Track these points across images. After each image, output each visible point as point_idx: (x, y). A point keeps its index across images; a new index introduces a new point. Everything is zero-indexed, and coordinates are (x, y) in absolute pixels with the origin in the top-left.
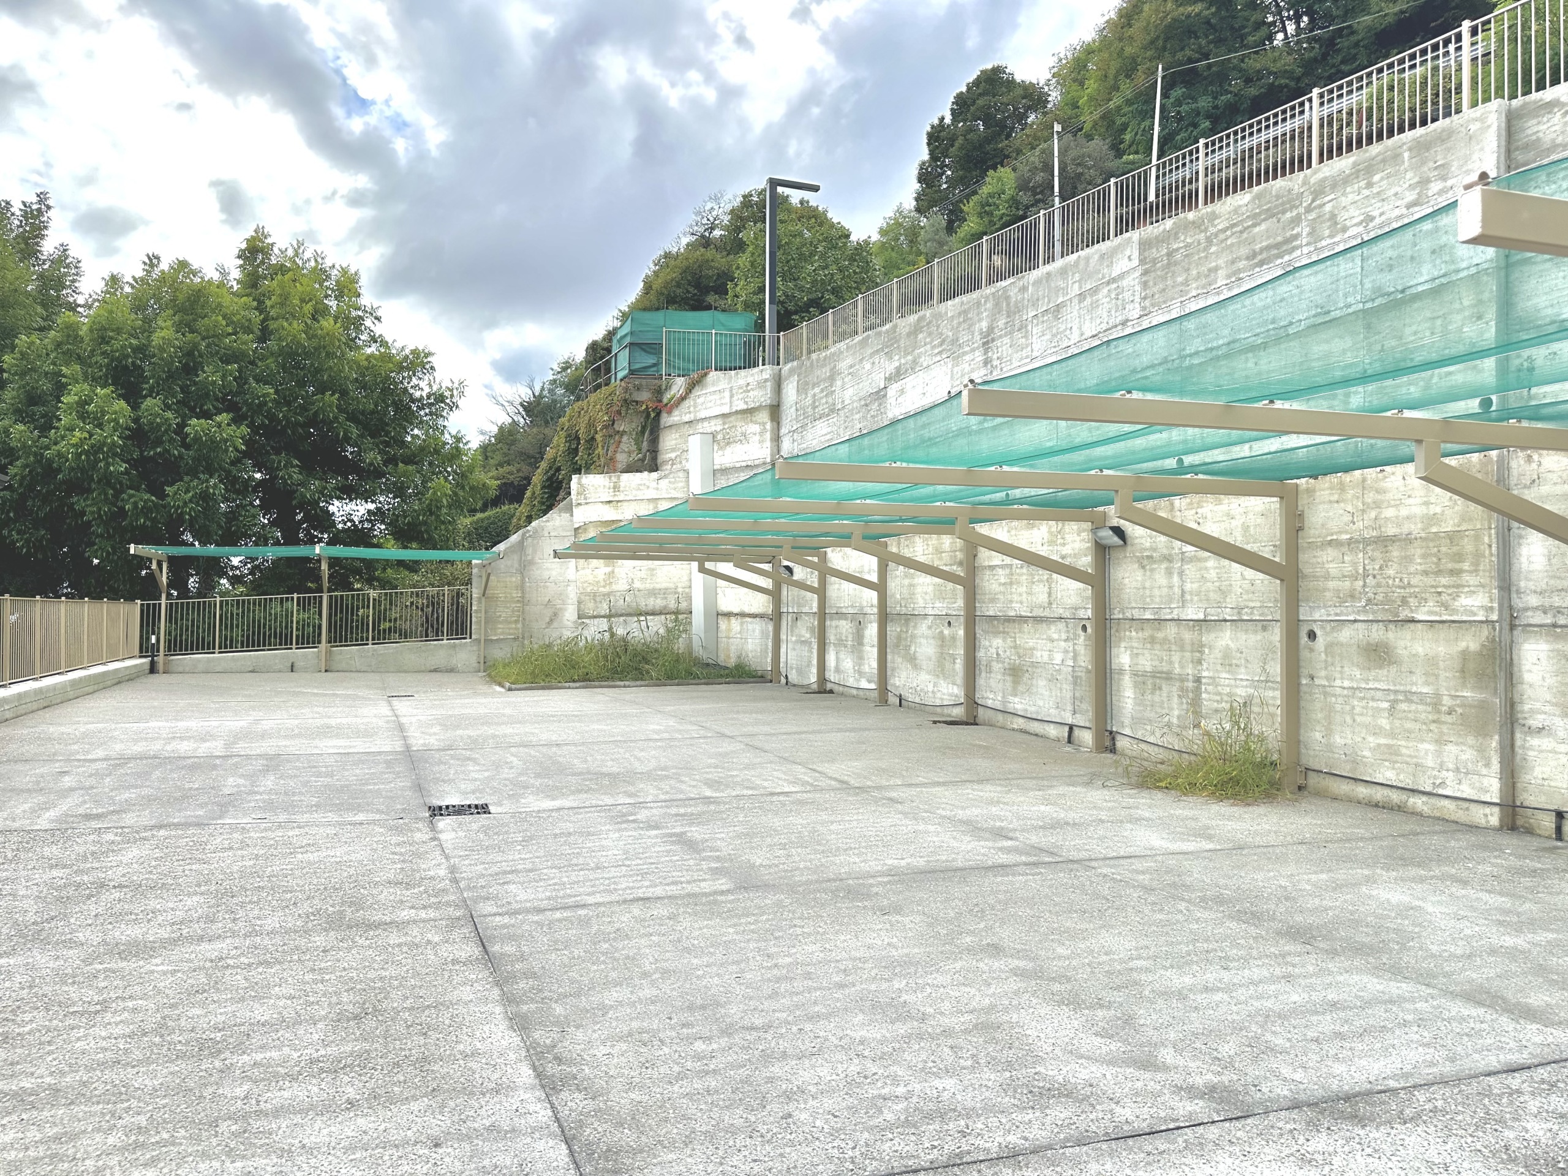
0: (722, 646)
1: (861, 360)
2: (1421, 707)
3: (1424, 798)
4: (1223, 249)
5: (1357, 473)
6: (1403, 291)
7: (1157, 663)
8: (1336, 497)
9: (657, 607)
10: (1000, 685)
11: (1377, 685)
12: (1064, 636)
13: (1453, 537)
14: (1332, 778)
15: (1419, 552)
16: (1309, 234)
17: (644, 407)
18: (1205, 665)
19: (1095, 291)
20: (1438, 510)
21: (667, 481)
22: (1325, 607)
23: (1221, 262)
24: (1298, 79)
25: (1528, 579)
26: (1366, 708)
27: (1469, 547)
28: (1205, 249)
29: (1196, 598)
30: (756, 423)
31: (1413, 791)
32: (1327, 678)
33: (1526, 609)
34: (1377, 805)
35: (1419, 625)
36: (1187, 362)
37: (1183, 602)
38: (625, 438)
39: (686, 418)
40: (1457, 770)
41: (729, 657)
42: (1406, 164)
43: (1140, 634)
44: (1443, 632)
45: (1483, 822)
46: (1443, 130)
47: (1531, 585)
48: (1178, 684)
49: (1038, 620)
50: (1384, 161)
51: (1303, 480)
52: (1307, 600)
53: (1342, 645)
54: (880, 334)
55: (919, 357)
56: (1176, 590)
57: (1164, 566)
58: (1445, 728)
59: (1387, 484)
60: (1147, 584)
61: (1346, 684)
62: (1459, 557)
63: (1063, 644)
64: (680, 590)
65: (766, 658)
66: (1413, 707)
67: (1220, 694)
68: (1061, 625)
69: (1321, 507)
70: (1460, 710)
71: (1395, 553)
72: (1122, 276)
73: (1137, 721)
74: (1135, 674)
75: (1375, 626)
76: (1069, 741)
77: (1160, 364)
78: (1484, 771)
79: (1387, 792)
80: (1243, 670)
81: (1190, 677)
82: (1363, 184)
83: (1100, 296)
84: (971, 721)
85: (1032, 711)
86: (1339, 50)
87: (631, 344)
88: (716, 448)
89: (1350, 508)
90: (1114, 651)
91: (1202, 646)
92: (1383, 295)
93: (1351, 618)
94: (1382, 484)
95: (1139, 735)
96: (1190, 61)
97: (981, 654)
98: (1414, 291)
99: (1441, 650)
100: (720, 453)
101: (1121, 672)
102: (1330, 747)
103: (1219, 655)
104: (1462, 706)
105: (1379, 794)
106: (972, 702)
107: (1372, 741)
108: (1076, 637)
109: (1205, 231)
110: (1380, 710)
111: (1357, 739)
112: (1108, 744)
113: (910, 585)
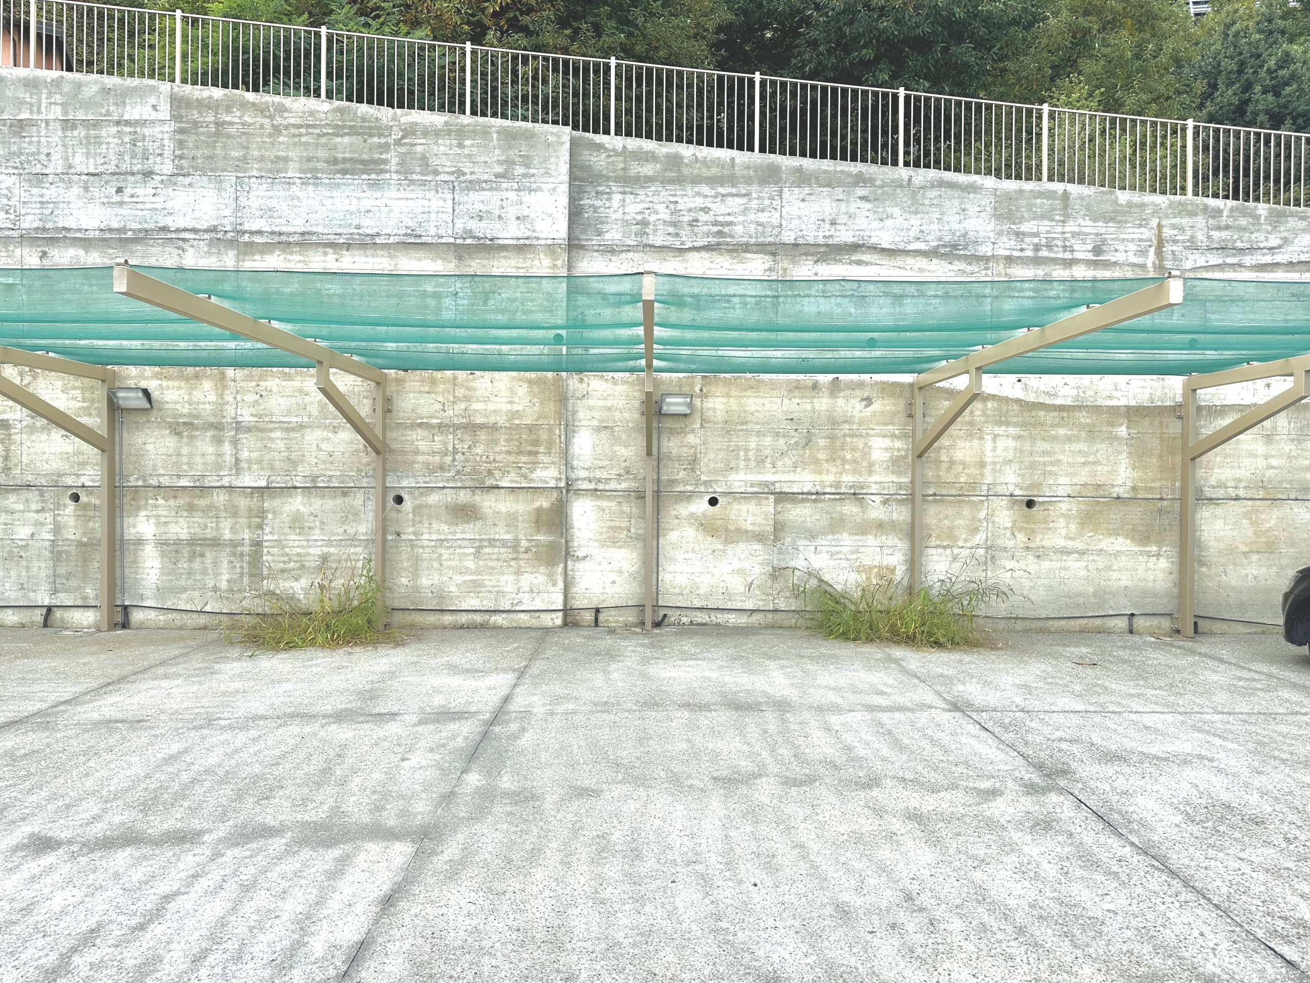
2: (502, 550)
3: (504, 615)
4: (295, 144)
5: (449, 373)
6: (491, 240)
7: (198, 530)
8: (427, 389)
11: (463, 536)
12: (34, 507)
13: (531, 428)
14: (418, 613)
15: (503, 437)
16: (398, 164)
18: (267, 529)
19: (96, 124)
20: (520, 408)
22: (414, 476)
23: (292, 154)
25: (579, 460)
26: (453, 554)
27: (544, 436)
28: (270, 136)
29: (255, 467)
31: (495, 611)
32: (415, 533)
33: (577, 480)
34: (462, 627)
35: (502, 491)
36: (246, 238)
37: (237, 470)
40: (532, 591)
42: (495, 143)
43: (172, 502)
44: (522, 496)
45: (550, 624)
46: (526, 130)
47: (581, 463)
48: (228, 550)
50: (473, 131)
51: (392, 371)
52: (395, 471)
53: (430, 506)
56: (228, 458)
57: (209, 434)
58: (522, 563)
59: (477, 384)
60: (185, 451)
61: (434, 537)
62: (536, 443)
63: (33, 516)
66: (496, 550)
67: (287, 555)
68: (33, 495)
69: (411, 395)
71: (482, 436)
72: (143, 123)
73: (161, 591)
74: (162, 544)
75: (463, 491)
76: (45, 625)
77: (206, 231)
78: (552, 589)
79: (471, 616)
80: (317, 531)
81: (247, 542)
82: (455, 142)
83: (103, 133)
89: (440, 399)
90: (128, 521)
91: (263, 512)
92: (474, 238)
93: (441, 485)
94: (471, 384)
95: (169, 604)
98: (501, 242)
99: (519, 507)
101: (139, 542)
102: (417, 589)
103: (287, 520)
104: (536, 546)
105: (463, 619)
107: (459, 579)
108: (58, 506)
109: (271, 117)
110: (467, 555)
111: (445, 579)
112: (119, 619)
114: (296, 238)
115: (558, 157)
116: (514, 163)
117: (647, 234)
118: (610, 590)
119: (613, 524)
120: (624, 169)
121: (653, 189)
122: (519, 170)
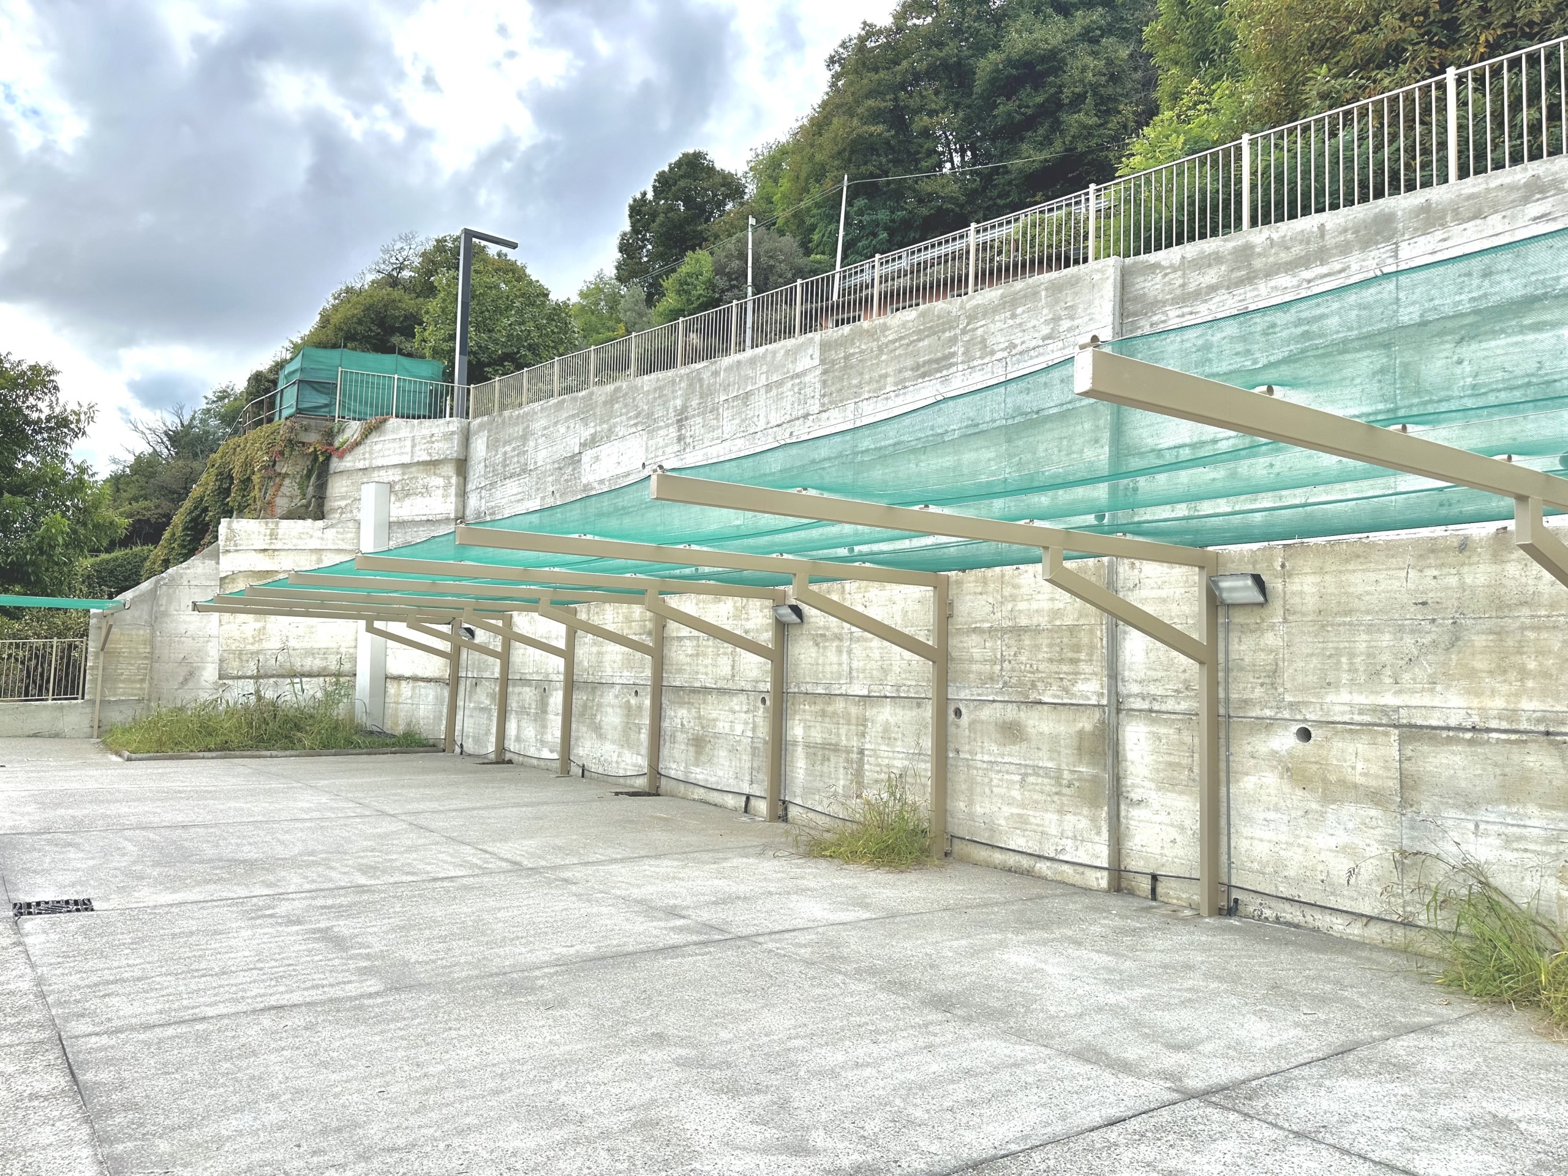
0: (389, 712)
1: (556, 423)
2: (1046, 781)
3: (1049, 864)
4: (892, 359)
5: (998, 569)
6: (1037, 412)
7: (827, 735)
8: (979, 589)
9: (315, 669)
10: (683, 756)
11: (1011, 760)
12: (745, 708)
13: (1073, 630)
14: (974, 845)
15: (1046, 642)
16: (963, 354)
17: (311, 449)
18: (868, 738)
19: (780, 384)
20: (1061, 605)
21: (334, 530)
22: (970, 688)
23: (889, 370)
24: (962, 206)
25: (1130, 670)
26: (1001, 780)
27: (1085, 640)
28: (876, 357)
29: (861, 676)
30: (439, 476)
31: (1039, 856)
32: (971, 752)
33: (1129, 696)
34: (1010, 870)
35: (1045, 707)
37: (851, 678)
38: (287, 482)
39: (360, 465)
40: (1075, 837)
41: (396, 724)
42: (1043, 301)
43: (813, 708)
44: (1065, 714)
45: (1094, 884)
46: (1073, 276)
47: (1133, 675)
48: (844, 755)
49: (722, 691)
50: (1025, 296)
51: (954, 573)
52: (955, 681)
53: (983, 723)
54: (575, 399)
55: (615, 426)
56: (845, 667)
57: (835, 644)
58: (1065, 799)
59: (1022, 580)
60: (820, 661)
61: (986, 758)
62: (1077, 648)
63: (744, 716)
64: (343, 650)
65: (439, 725)
66: (1040, 780)
67: (879, 765)
68: (742, 698)
69: (968, 597)
70: (1077, 784)
71: (1027, 641)
72: (804, 373)
73: (808, 791)
74: (807, 746)
75: (1010, 706)
76: (746, 811)
78: (1097, 839)
79: (1018, 857)
81: (855, 749)
82: (1008, 314)
83: (785, 388)
84: (654, 792)
85: (712, 781)
86: (995, 186)
87: (300, 381)
88: (393, 498)
89: (991, 600)
90: (789, 723)
91: (866, 720)
93: (991, 698)
94: (1017, 581)
95: (810, 805)
96: (872, 175)
97: (666, 724)
98: (1046, 413)
99: (1062, 729)
100: (398, 504)
101: (795, 743)
102: (972, 816)
103: (880, 729)
104: (1078, 780)
105: (1012, 860)
106: (655, 772)
107: (1007, 810)
108: (756, 709)
109: (878, 340)
110: (1013, 782)
111: (995, 809)
112: (780, 813)
113: (599, 653)
115: (1102, 297)
116: (1060, 319)
118: (1170, 852)
119: (1171, 759)
120: (1183, 285)
121: (1217, 299)
122: (1065, 324)
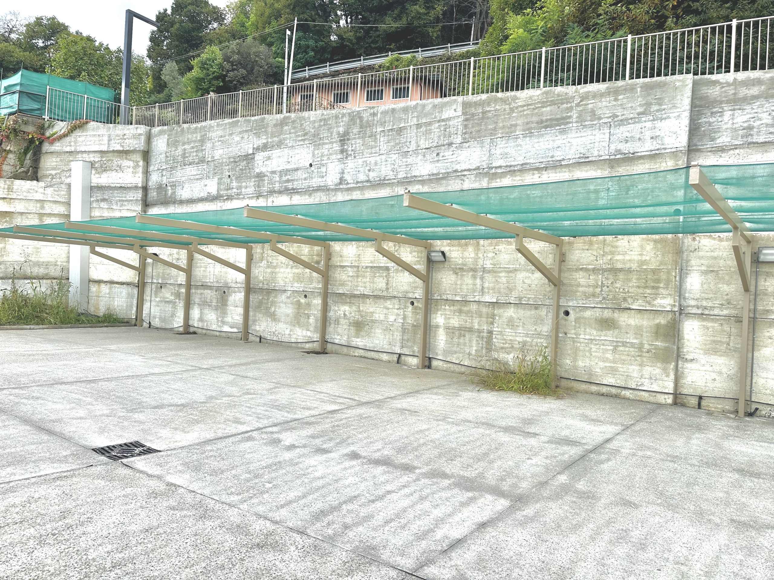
0: (92, 302)
2: (631, 349)
3: (631, 391)
4: (521, 116)
5: (601, 237)
6: (633, 154)
7: (463, 323)
8: (587, 247)
9: (40, 274)
10: (346, 332)
11: (606, 338)
12: (397, 307)
13: (654, 271)
14: (576, 382)
15: (635, 277)
16: (577, 117)
17: (30, 136)
18: (496, 325)
19: (430, 124)
20: (648, 258)
21: (52, 189)
22: (576, 300)
23: (519, 122)
25: (690, 293)
26: (599, 349)
27: (664, 276)
28: (508, 114)
29: (491, 291)
30: (130, 160)
31: (625, 388)
32: (575, 334)
33: (688, 306)
34: (602, 395)
35: (633, 311)
36: (493, 171)
37: (483, 293)
38: (11, 156)
39: (68, 149)
40: (651, 378)
41: (98, 309)
42: (639, 94)
43: (452, 308)
44: (646, 315)
45: (663, 402)
46: (661, 82)
47: (692, 296)
48: (476, 334)
49: (377, 297)
50: (625, 90)
51: (567, 238)
52: (565, 296)
53: (586, 318)
56: (478, 286)
57: (470, 274)
58: (645, 359)
59: (619, 243)
60: (459, 282)
61: (587, 337)
62: (658, 281)
63: (396, 311)
64: (59, 263)
65: (131, 310)
66: (627, 349)
67: (505, 340)
68: (396, 301)
69: (577, 252)
70: (654, 351)
71: (621, 276)
72: (449, 119)
74: (447, 328)
75: (607, 310)
76: (398, 363)
77: (474, 170)
78: (666, 379)
79: (609, 388)
80: (521, 328)
81: (485, 331)
82: (612, 98)
83: (433, 127)
84: (323, 352)
85: (369, 345)
86: (371, 37)
87: (20, 92)
88: (93, 172)
89: (595, 253)
90: (433, 316)
91: (494, 315)
92: (621, 154)
93: (593, 306)
94: (615, 244)
95: (448, 359)
97: (331, 314)
98: (639, 154)
99: (645, 323)
100: (97, 175)
101: (437, 327)
102: (576, 367)
103: (505, 320)
104: (655, 349)
105: (604, 390)
106: (324, 341)
107: (601, 364)
108: (406, 307)
109: (510, 104)
110: (607, 350)
111: (593, 363)
112: (427, 364)
113: (272, 273)
114: (519, 167)
115: (682, 95)
116: (651, 104)
117: (752, 135)
118: (711, 385)
119: (716, 339)
120: (735, 94)
121: (758, 103)
122: (655, 108)
